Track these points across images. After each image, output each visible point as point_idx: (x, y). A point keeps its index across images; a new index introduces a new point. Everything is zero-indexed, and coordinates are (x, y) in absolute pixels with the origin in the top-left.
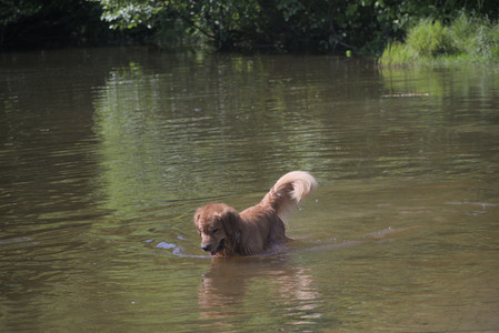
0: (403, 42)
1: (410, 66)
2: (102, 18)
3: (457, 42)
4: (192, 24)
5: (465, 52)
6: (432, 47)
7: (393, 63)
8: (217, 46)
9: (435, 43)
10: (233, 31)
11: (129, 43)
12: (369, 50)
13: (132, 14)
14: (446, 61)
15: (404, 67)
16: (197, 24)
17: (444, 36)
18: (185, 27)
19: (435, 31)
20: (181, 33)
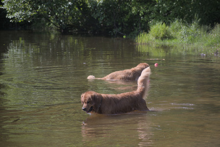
0: (148, 33)
1: (151, 44)
2: (7, 17)
3: (172, 33)
4: (49, 21)
5: (176, 38)
6: (161, 35)
7: (143, 42)
8: (61, 32)
9: (162, 34)
10: (68, 25)
11: (19, 29)
12: (131, 36)
13: (21, 15)
14: (167, 42)
15: (148, 44)
16: (52, 21)
17: (166, 31)
18: (46, 22)
19: (162, 28)
20: (44, 25)
